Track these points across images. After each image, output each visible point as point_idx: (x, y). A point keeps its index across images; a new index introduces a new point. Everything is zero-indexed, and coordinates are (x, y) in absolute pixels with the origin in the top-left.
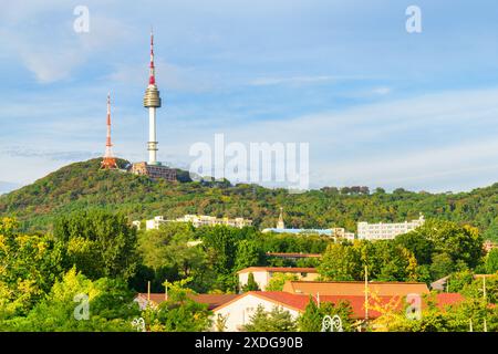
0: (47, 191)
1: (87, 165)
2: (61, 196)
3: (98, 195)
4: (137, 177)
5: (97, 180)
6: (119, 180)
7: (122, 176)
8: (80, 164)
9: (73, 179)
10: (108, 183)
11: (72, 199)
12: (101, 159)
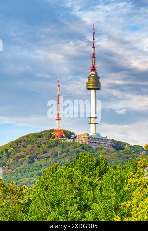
0: (8, 156)
1: (40, 136)
2: (20, 160)
3: (50, 160)
4: (81, 145)
5: (49, 147)
6: (67, 148)
7: (69, 144)
8: (35, 135)
9: (29, 146)
10: (58, 150)
11: (30, 162)
12: (52, 131)
